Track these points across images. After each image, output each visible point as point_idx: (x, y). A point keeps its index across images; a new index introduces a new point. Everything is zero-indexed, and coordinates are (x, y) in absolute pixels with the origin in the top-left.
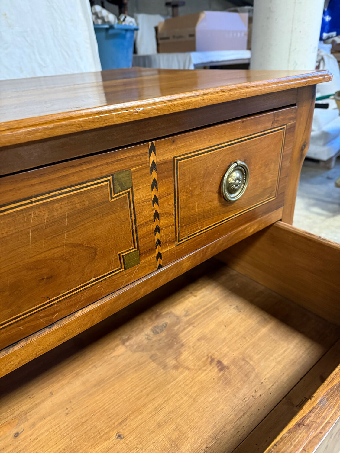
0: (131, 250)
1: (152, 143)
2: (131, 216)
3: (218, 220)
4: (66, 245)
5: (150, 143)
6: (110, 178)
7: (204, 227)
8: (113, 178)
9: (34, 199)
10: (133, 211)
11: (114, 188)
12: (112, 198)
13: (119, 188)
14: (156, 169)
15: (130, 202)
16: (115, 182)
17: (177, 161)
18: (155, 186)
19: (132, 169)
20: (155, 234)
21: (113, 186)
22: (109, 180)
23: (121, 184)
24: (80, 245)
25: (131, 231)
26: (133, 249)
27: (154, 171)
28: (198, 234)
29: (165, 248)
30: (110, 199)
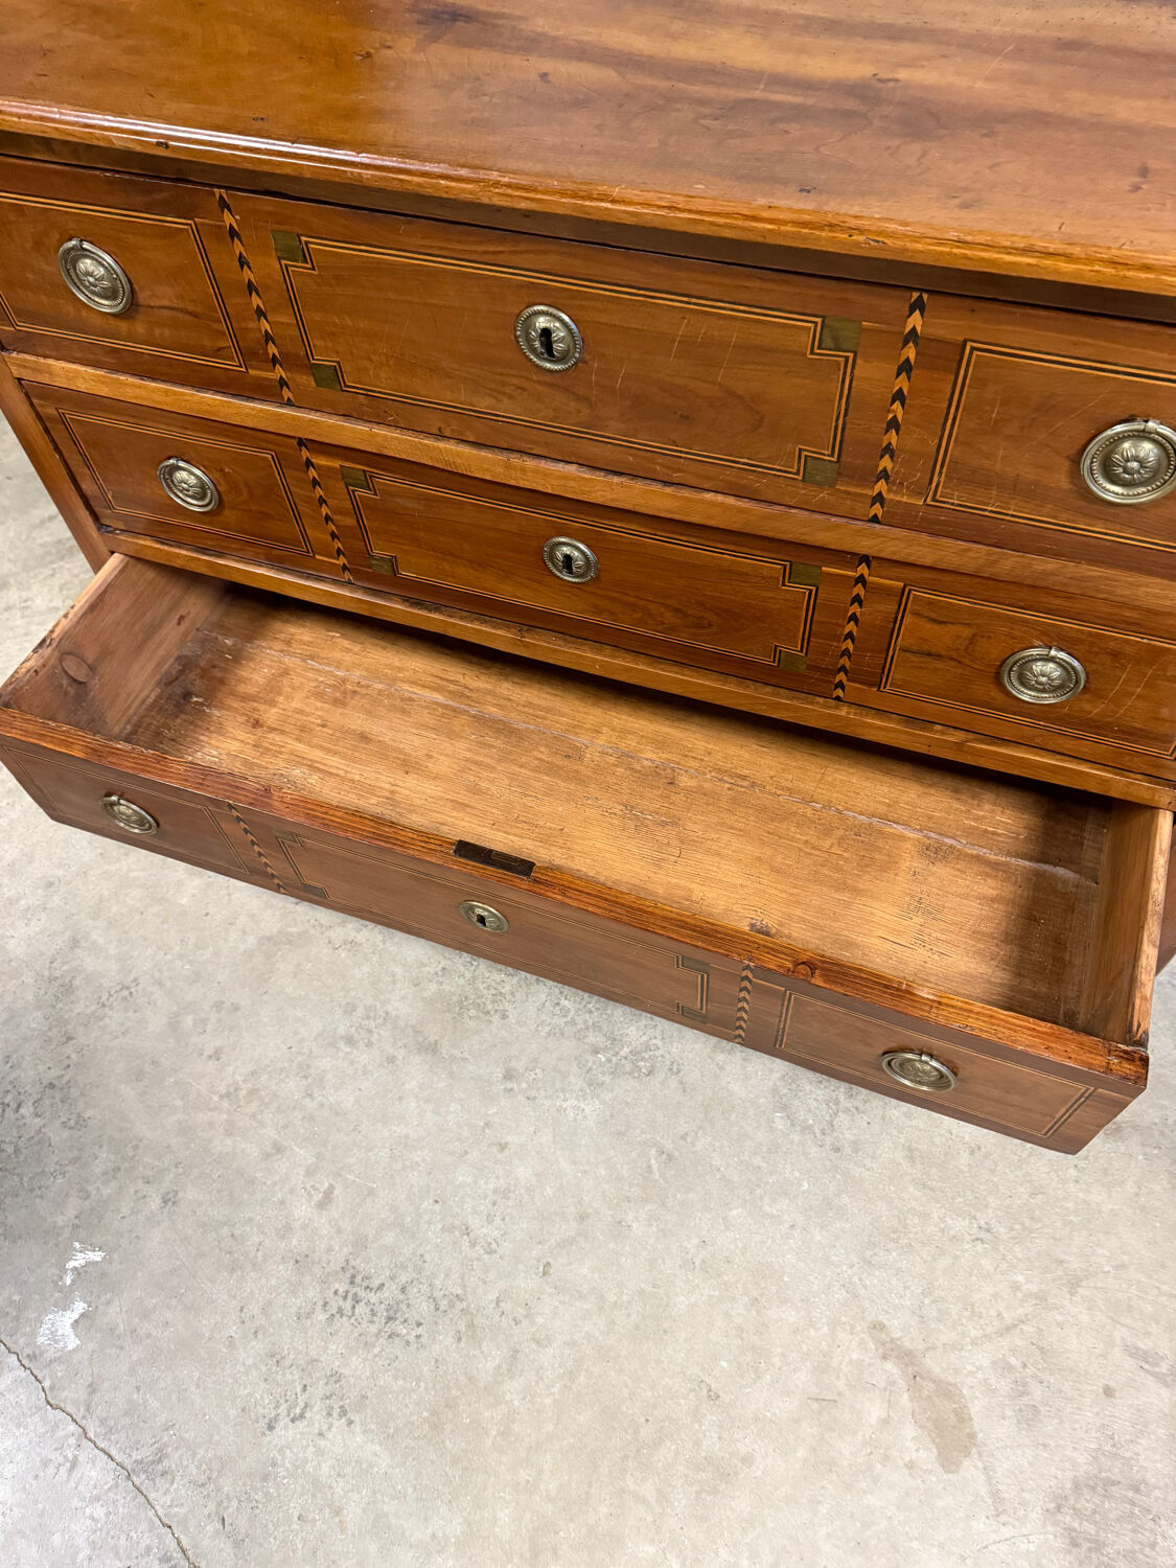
0: (824, 455)
1: (921, 297)
2: (840, 399)
3: (1053, 518)
4: (720, 385)
5: (915, 295)
6: (819, 320)
7: (1009, 509)
8: (823, 322)
9: (694, 300)
10: (846, 392)
11: (820, 339)
12: (812, 353)
13: (828, 342)
14: (916, 344)
15: (845, 374)
16: (826, 331)
17: (973, 349)
18: (907, 372)
19: (864, 323)
20: (882, 457)
21: (821, 335)
22: (816, 323)
23: (835, 339)
24: (739, 397)
25: (834, 424)
26: (828, 455)
27: (911, 344)
28: (987, 513)
29: (896, 493)
30: (808, 353)
